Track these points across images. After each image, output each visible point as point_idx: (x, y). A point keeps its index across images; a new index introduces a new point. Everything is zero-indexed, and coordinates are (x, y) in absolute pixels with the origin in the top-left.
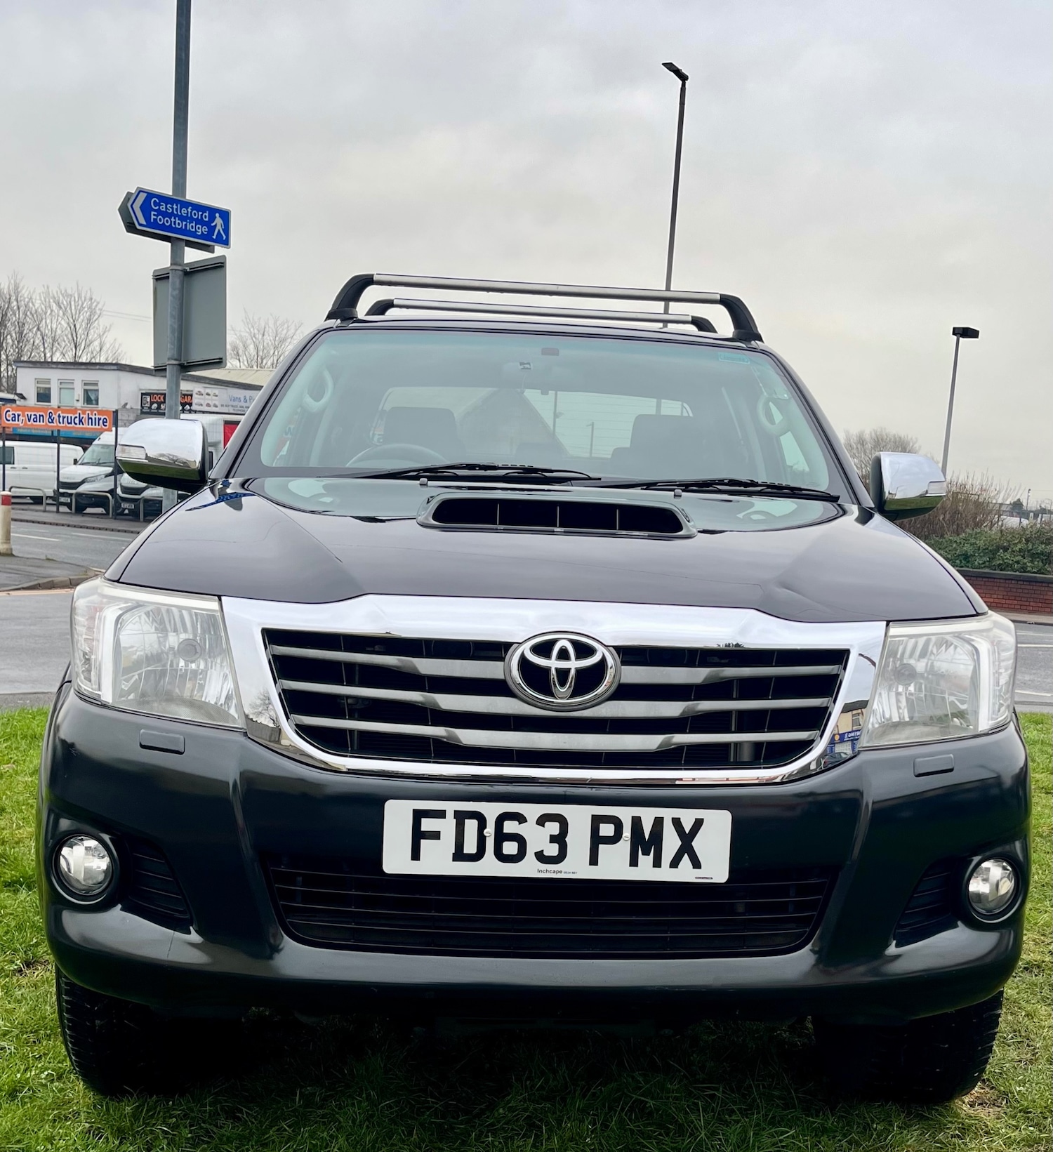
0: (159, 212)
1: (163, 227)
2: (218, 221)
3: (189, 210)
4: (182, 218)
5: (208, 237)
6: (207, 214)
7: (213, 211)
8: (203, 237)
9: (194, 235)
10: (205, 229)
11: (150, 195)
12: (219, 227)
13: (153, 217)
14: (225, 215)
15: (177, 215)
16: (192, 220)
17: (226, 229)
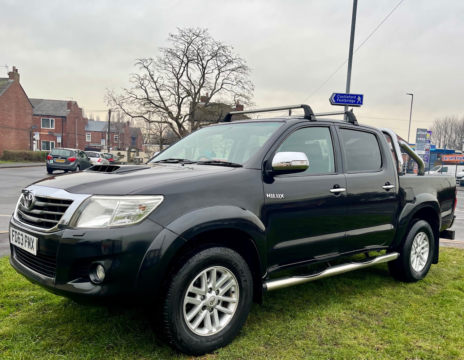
0: (340, 98)
1: (341, 102)
2: (359, 98)
3: (349, 96)
4: (347, 99)
5: (356, 103)
6: (355, 97)
7: (357, 96)
8: (354, 103)
9: (351, 103)
10: (354, 101)
11: (337, 94)
12: (359, 100)
13: (337, 100)
14: (361, 96)
15: (346, 98)
16: (350, 99)
17: (362, 100)
